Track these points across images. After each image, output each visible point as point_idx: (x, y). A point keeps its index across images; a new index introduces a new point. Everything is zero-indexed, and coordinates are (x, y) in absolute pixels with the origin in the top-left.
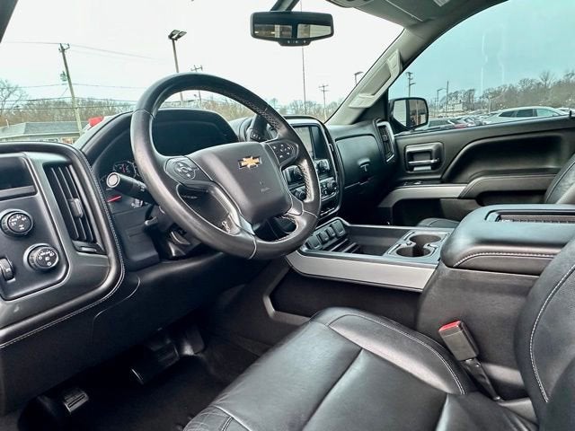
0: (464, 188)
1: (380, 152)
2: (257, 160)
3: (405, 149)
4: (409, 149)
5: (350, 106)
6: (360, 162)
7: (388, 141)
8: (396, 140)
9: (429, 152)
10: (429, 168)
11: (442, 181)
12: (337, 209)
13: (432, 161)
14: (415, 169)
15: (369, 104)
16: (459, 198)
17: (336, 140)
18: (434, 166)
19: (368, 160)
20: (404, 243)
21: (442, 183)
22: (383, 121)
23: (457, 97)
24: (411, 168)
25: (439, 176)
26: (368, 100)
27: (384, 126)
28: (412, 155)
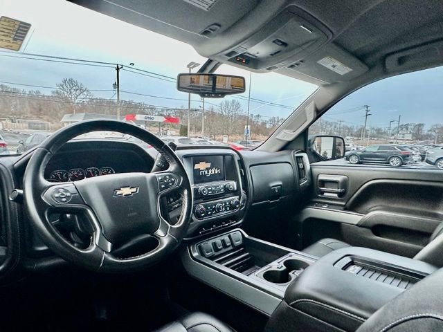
0: (362, 217)
1: (294, 177)
2: (134, 190)
3: (318, 177)
4: (321, 177)
5: (277, 137)
6: (272, 185)
7: (304, 169)
8: (311, 168)
9: (336, 182)
10: (336, 195)
11: (346, 209)
12: (240, 222)
13: (339, 190)
14: (325, 194)
15: (290, 139)
16: (357, 225)
17: (250, 166)
18: (340, 194)
19: (280, 183)
20: (277, 265)
21: (345, 209)
22: (302, 152)
23: (407, 128)
24: (322, 193)
25: (344, 204)
26: (290, 135)
27: (302, 157)
28: (323, 183)
